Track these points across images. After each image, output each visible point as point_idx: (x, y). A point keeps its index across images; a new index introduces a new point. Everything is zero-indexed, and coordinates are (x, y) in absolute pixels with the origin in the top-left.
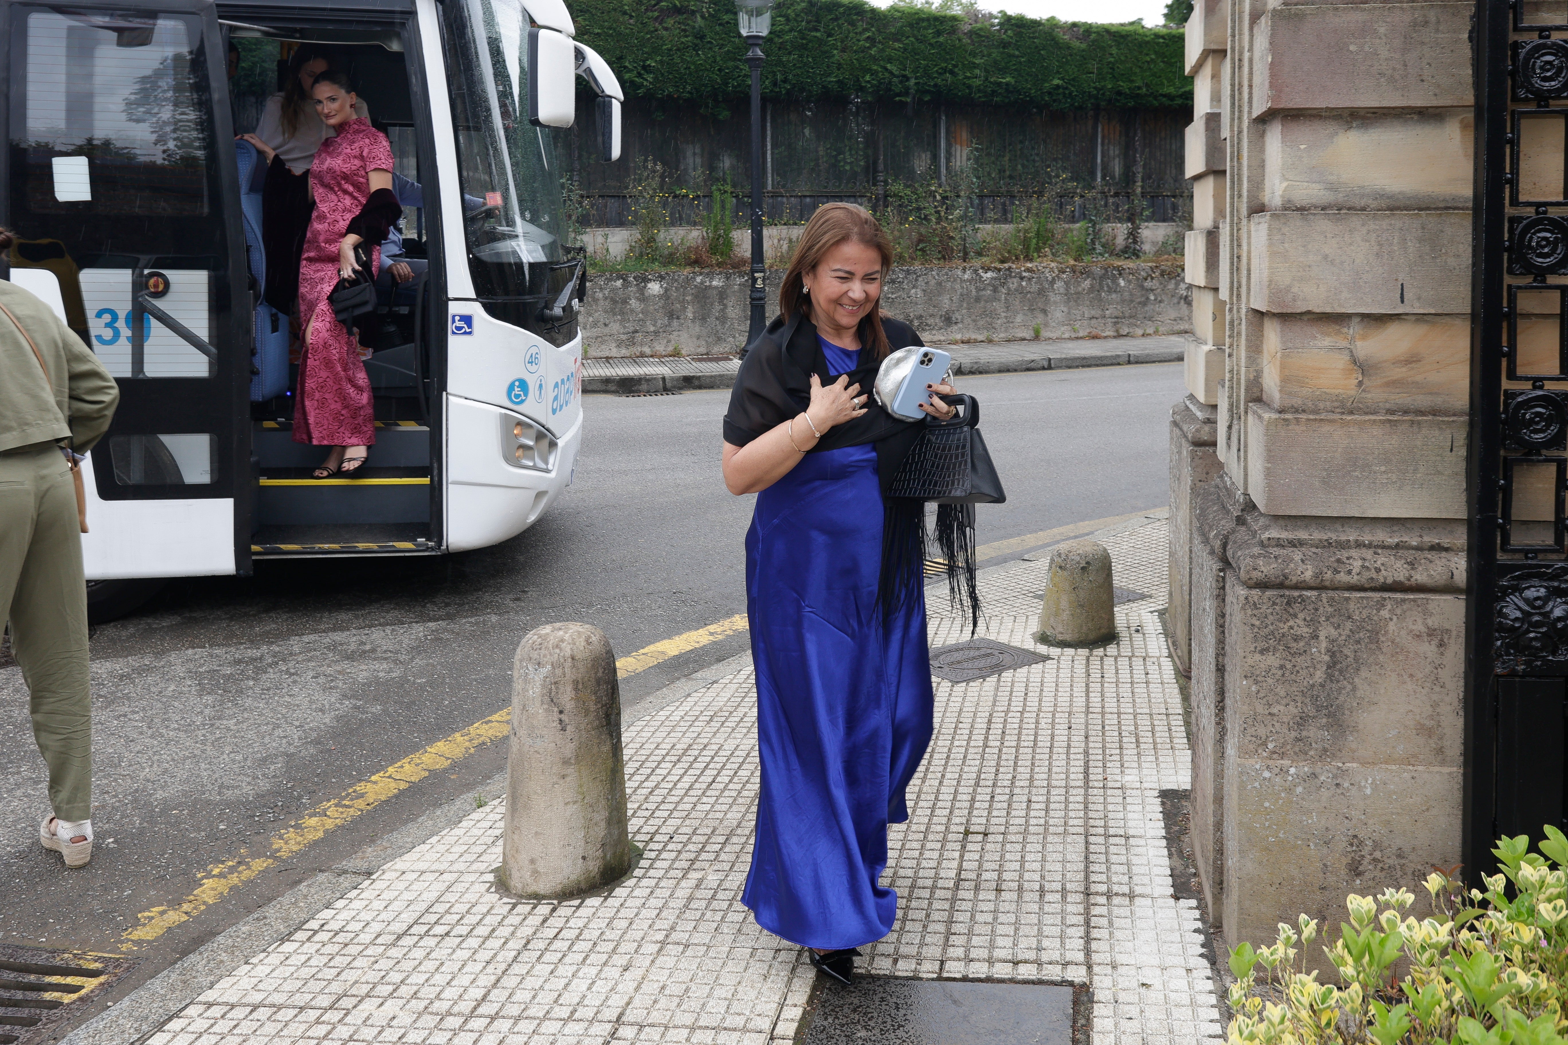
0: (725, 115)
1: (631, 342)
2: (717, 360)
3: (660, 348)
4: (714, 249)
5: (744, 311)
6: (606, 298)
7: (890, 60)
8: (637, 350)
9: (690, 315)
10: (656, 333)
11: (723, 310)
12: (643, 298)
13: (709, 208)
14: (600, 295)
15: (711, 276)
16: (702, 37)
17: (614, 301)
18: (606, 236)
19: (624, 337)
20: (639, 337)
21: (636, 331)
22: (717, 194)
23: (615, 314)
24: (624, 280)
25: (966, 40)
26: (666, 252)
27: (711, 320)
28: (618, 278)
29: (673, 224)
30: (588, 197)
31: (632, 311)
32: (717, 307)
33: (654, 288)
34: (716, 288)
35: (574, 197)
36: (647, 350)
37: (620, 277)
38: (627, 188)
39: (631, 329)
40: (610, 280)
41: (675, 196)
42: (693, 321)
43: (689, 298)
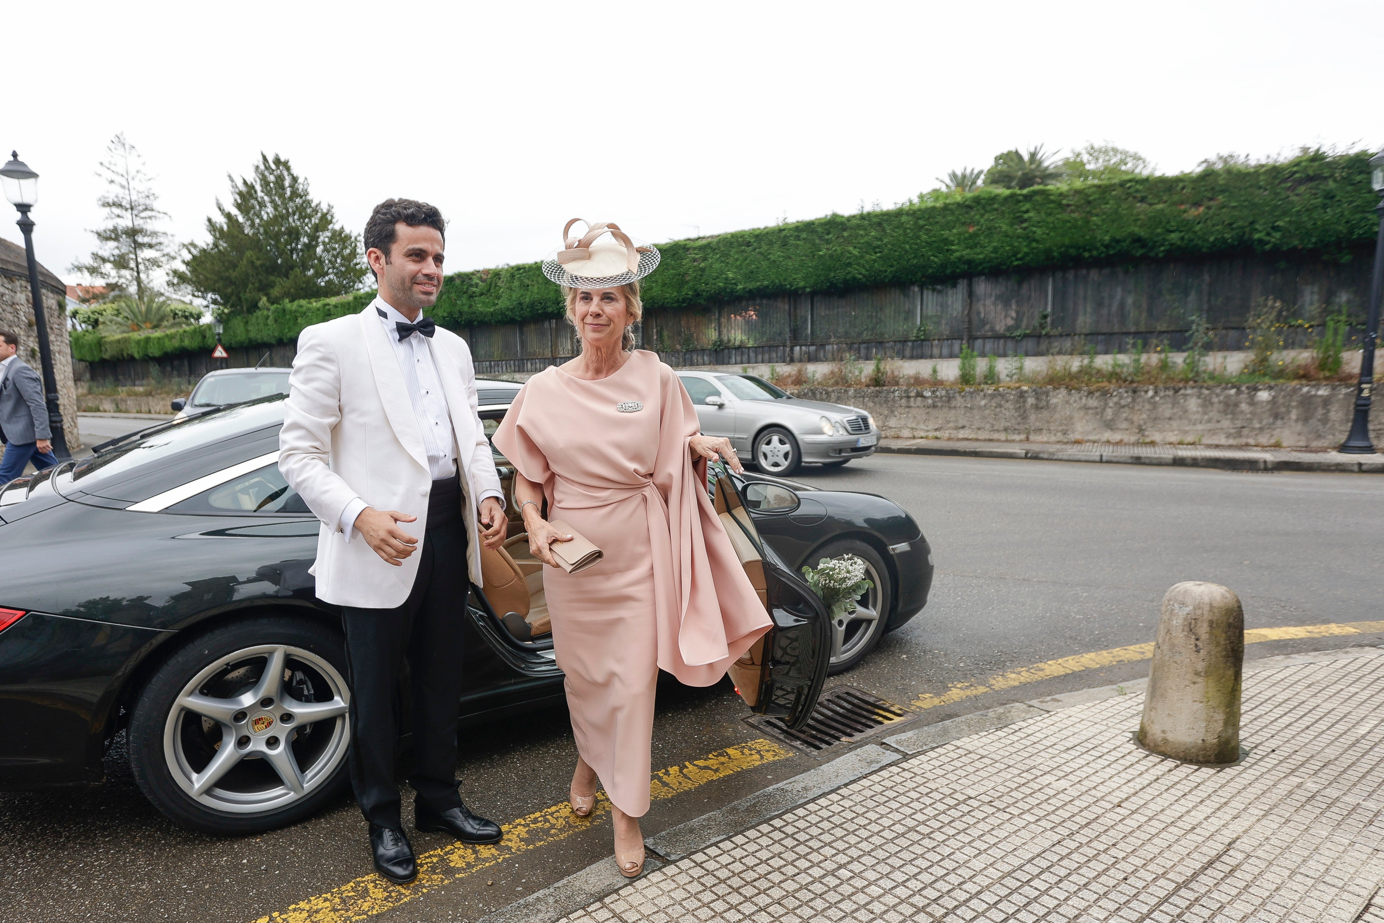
0: (1346, 258)
1: (1239, 434)
2: (1316, 451)
3: (1263, 440)
4: (1322, 365)
5: (1347, 414)
6: (1220, 402)
8: (1243, 441)
11: (1326, 414)
12: (1252, 402)
13: (1322, 334)
14: (1215, 400)
15: (1317, 387)
16: (1333, 197)
17: (1227, 405)
18: (1225, 358)
19: (1233, 431)
20: (1245, 432)
21: (1243, 427)
22: (1331, 324)
23: (1227, 414)
26: (1276, 369)
27: (1313, 422)
28: (1233, 387)
29: (1285, 347)
30: (1212, 329)
31: (1242, 412)
32: (1320, 411)
33: (1264, 395)
34: (1321, 396)
35: (1202, 329)
36: (1251, 441)
38: (1247, 321)
39: (1239, 426)
40: (1225, 389)
41: (1290, 326)
42: (1297, 421)
43: (1294, 404)
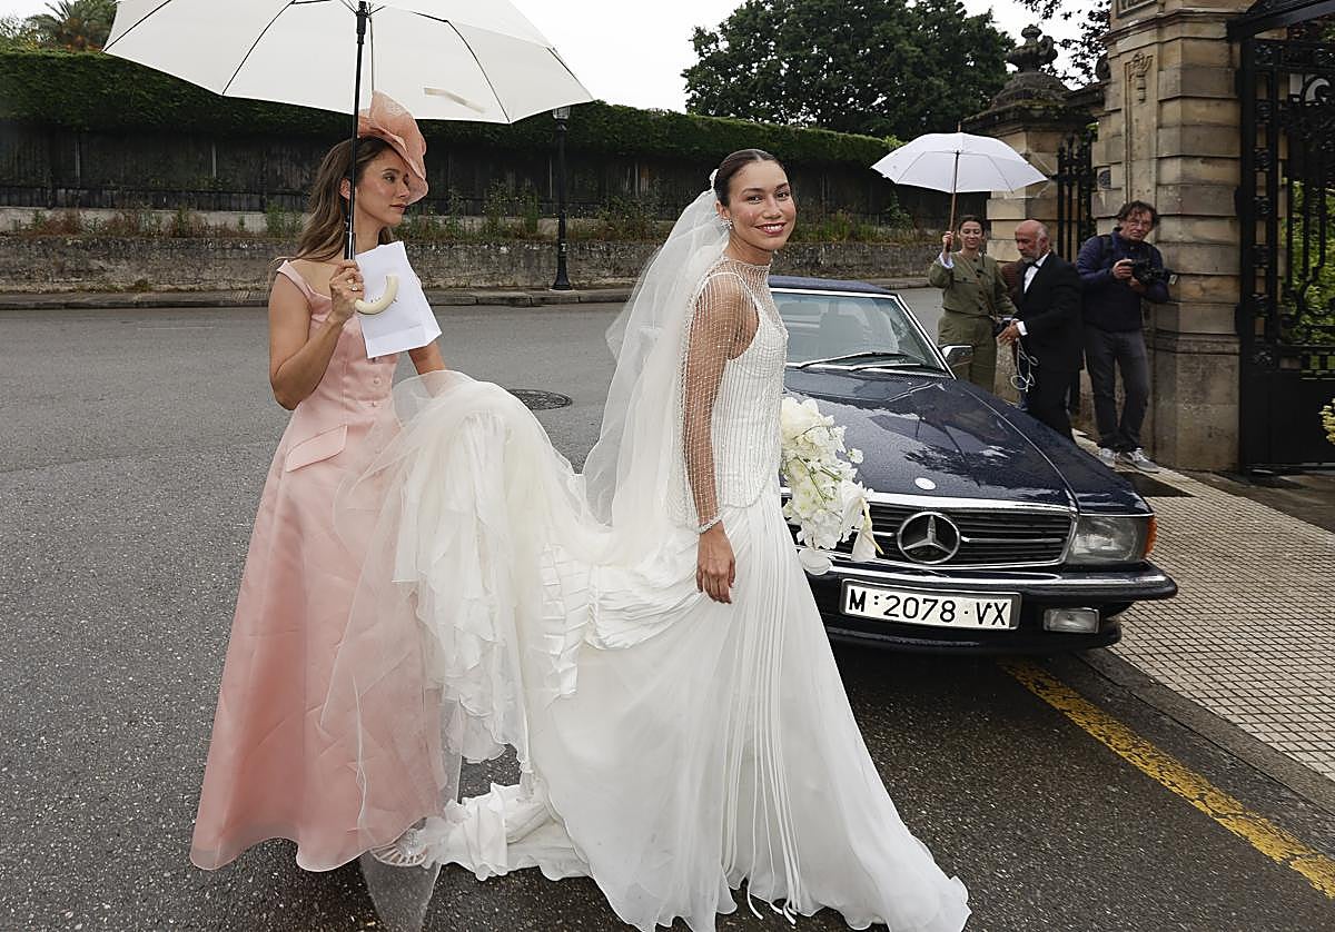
1: (492, 278)
2: (536, 289)
3: (507, 282)
4: (529, 229)
5: (555, 264)
6: (479, 255)
7: (616, 132)
8: (495, 283)
9: (522, 265)
10: (505, 274)
12: (498, 255)
14: (476, 253)
15: (531, 244)
17: (483, 256)
19: (489, 276)
20: (496, 276)
21: (495, 273)
23: (484, 264)
24: (489, 245)
25: (653, 124)
26: (506, 231)
27: (532, 268)
28: (486, 244)
30: (463, 200)
31: (493, 262)
33: (504, 249)
34: (535, 250)
36: (500, 283)
39: (492, 271)
40: (481, 245)
41: (510, 201)
42: (524, 268)
43: (521, 256)
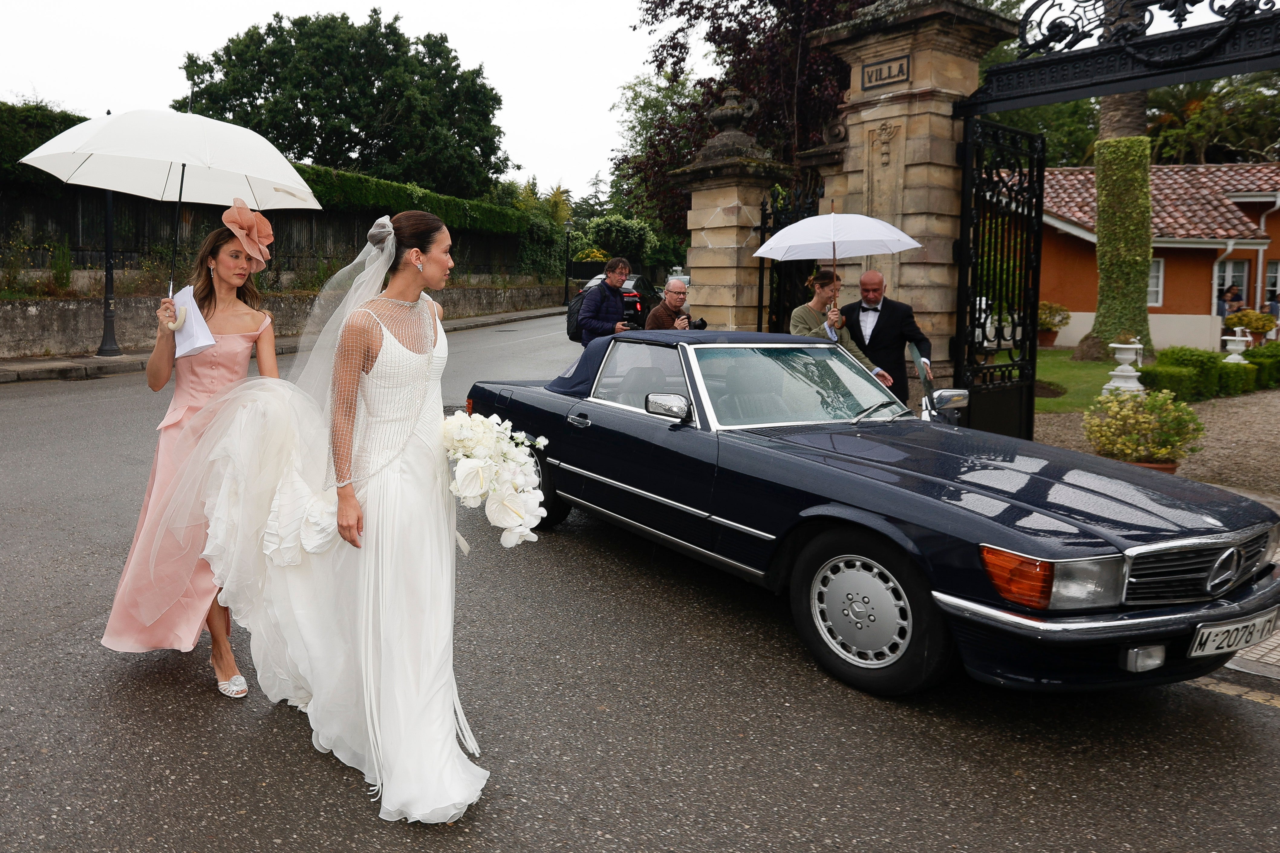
3: (37, 350)
8: (23, 353)
9: (56, 328)
10: (34, 341)
12: (25, 317)
17: (5, 320)
19: (13, 344)
20: (22, 344)
21: (21, 340)
23: (6, 329)
24: (13, 305)
27: (68, 332)
31: (18, 326)
33: (33, 310)
34: (72, 310)
36: (29, 353)
37: (9, 303)
39: (18, 338)
40: (3, 305)
42: (58, 332)
43: (55, 317)
